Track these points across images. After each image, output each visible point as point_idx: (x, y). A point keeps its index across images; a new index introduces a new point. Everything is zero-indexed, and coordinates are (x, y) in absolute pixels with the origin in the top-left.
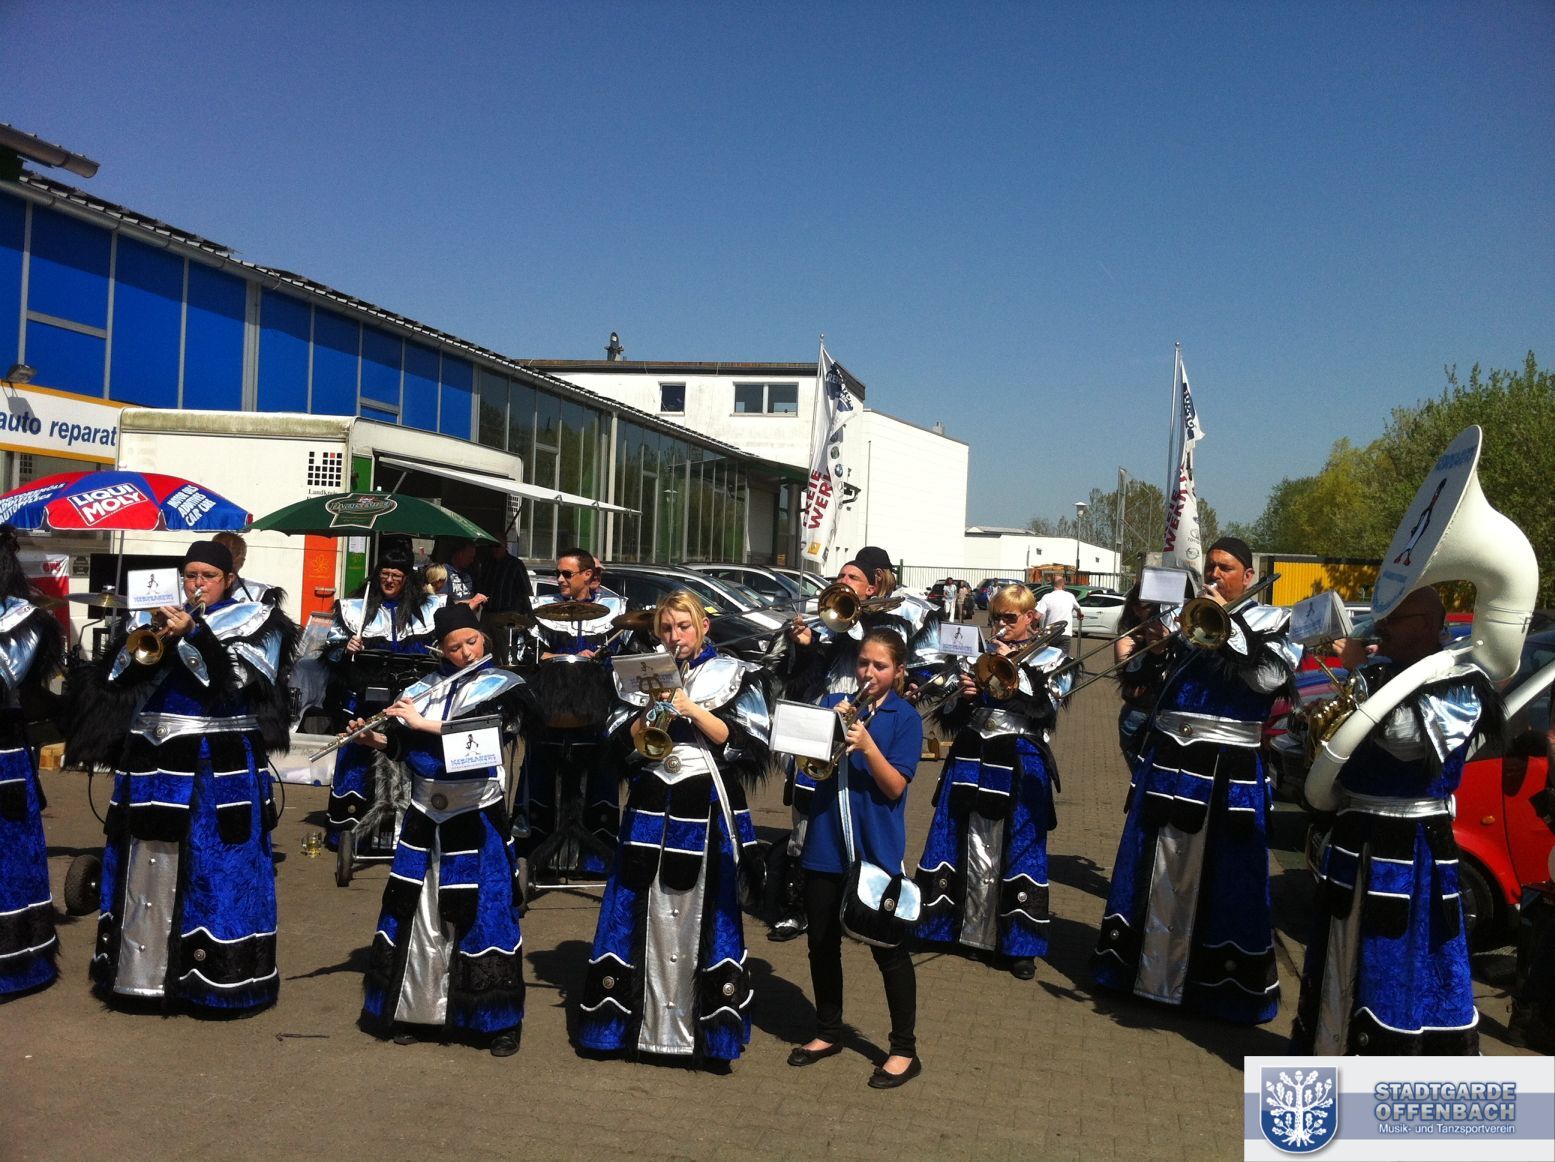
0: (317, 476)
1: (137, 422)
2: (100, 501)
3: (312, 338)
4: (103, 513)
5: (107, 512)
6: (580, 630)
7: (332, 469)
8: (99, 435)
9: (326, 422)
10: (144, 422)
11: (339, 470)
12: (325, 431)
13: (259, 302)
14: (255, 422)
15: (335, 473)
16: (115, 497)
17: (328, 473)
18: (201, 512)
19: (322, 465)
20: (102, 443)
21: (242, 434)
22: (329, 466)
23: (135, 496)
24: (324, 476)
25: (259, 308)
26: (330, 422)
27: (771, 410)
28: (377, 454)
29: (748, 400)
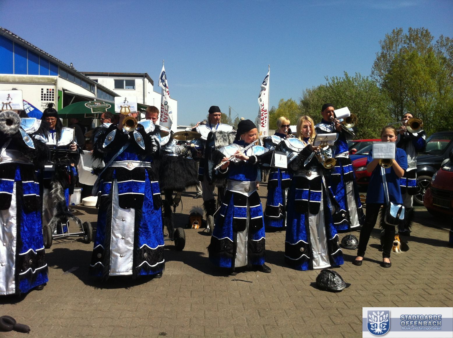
0: (45, 97)
7: (50, 95)
9: (47, 78)
11: (53, 95)
12: (47, 81)
14: (19, 78)
17: (49, 96)
19: (46, 93)
22: (49, 93)
24: (47, 97)
26: (49, 78)
27: (126, 88)
28: (64, 90)
29: (119, 85)
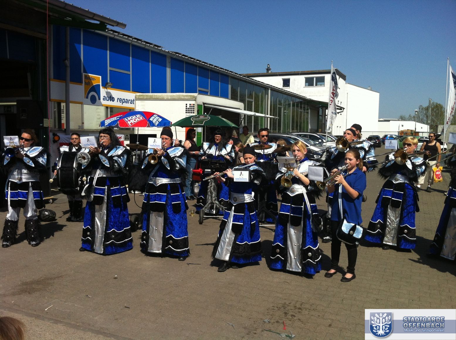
0: (188, 111)
1: (140, 97)
2: (132, 120)
3: (185, 71)
4: (133, 123)
5: (134, 123)
6: (264, 152)
8: (130, 101)
10: (142, 97)
11: (194, 109)
12: (190, 98)
13: (170, 62)
14: (171, 96)
15: (193, 110)
16: (136, 118)
17: (191, 110)
18: (159, 122)
19: (189, 108)
20: (131, 103)
21: (168, 100)
22: (191, 108)
23: (141, 118)
25: (170, 63)
26: (191, 95)
27: (316, 85)
28: (204, 104)
29: (309, 82)
